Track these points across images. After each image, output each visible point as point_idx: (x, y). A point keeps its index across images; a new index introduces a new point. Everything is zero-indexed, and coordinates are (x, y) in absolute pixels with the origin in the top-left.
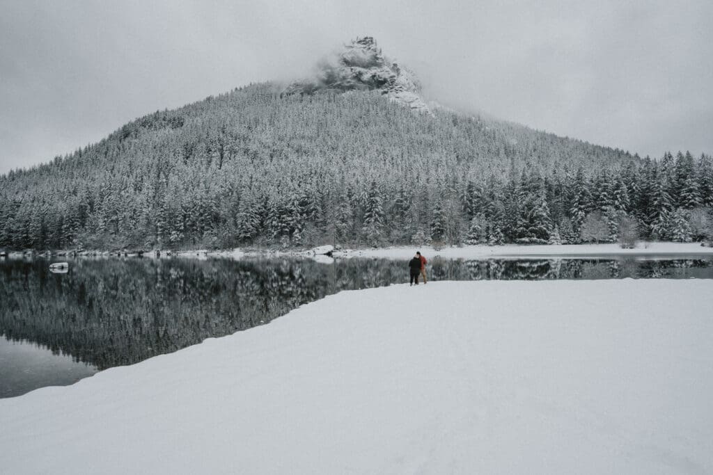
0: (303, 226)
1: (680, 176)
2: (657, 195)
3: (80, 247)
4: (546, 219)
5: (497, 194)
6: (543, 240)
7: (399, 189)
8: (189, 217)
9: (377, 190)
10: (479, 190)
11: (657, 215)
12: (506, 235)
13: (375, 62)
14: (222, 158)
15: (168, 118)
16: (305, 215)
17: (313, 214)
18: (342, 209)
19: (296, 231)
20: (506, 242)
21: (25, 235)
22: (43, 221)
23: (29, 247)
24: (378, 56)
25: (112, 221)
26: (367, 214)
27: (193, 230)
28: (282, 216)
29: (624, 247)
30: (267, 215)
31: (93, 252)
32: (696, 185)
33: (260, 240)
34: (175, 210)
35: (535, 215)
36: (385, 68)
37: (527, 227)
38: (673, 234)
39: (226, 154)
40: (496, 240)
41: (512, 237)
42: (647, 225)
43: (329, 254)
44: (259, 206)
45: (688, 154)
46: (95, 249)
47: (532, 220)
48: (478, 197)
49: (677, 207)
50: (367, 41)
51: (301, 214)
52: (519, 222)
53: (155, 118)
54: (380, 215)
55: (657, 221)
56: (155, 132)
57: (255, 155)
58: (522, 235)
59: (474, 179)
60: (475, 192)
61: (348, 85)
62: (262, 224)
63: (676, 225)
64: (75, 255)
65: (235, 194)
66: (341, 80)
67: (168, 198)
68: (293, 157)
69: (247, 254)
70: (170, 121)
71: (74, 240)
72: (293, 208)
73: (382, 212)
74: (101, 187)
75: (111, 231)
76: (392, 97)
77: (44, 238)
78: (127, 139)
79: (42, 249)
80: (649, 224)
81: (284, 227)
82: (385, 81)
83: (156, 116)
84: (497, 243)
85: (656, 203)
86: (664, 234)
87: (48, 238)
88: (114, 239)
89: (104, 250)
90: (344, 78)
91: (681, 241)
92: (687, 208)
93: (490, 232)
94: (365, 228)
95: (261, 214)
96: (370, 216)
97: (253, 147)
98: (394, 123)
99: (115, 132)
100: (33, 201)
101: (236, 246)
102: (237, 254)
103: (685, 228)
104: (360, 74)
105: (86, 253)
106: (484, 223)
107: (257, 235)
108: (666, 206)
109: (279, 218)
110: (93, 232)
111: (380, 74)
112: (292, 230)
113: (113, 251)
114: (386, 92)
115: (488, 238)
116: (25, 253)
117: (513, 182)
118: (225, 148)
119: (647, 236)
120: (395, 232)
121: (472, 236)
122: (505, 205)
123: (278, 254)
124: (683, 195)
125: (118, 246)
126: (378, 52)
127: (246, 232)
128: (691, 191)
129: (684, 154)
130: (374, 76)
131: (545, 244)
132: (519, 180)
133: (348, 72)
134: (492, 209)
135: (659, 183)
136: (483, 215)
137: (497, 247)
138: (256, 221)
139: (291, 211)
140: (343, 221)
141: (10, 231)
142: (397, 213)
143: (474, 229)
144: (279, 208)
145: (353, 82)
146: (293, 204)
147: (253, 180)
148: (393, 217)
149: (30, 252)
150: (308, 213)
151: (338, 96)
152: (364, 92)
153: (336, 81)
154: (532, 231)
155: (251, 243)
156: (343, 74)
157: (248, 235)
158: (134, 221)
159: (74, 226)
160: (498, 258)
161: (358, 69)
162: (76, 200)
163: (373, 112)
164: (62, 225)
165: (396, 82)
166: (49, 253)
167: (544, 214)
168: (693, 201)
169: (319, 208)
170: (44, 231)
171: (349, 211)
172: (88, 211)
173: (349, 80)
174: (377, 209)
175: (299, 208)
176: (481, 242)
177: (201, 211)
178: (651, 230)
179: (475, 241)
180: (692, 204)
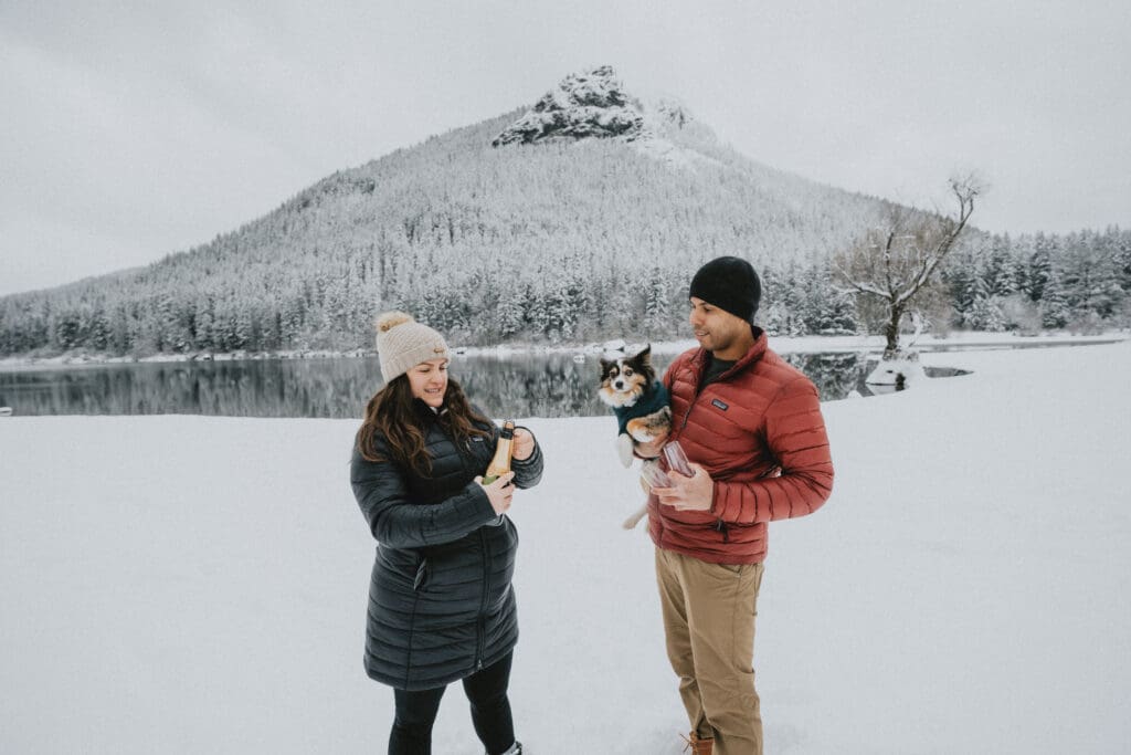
0: (574, 318)
1: (996, 260)
2: (972, 281)
3: (306, 346)
4: (853, 308)
5: (797, 280)
6: (850, 331)
7: (683, 274)
8: (433, 309)
9: (661, 276)
10: (775, 275)
11: (971, 302)
12: (809, 326)
13: (614, 99)
14: (452, 235)
15: (354, 180)
16: (574, 306)
17: (585, 304)
18: (621, 298)
19: (566, 324)
20: (807, 334)
21: (231, 335)
22: (253, 317)
23: (238, 348)
24: (620, 92)
25: (340, 316)
26: (650, 304)
27: (438, 325)
28: (550, 308)
29: (936, 338)
30: (530, 306)
31: (321, 353)
32: (1012, 271)
33: (527, 334)
34: (416, 302)
35: (841, 304)
36: (628, 107)
37: (833, 317)
38: (986, 324)
39: (457, 231)
40: (797, 331)
41: (815, 328)
42: (959, 313)
43: (622, 350)
44: (520, 296)
45: (1006, 234)
46: (322, 348)
47: (838, 310)
48: (775, 283)
49: (991, 294)
50: (603, 72)
51: (570, 305)
52: (824, 313)
53: (339, 180)
54: (664, 305)
55: (970, 309)
56: (343, 199)
57: (494, 231)
58: (827, 326)
59: (768, 263)
60: (773, 278)
61: (583, 130)
62: (525, 318)
63: (989, 314)
64: (302, 357)
65: (484, 282)
66: (573, 124)
67: (403, 288)
68: (543, 234)
69: (514, 352)
70: (357, 184)
71: (297, 340)
72: (561, 298)
73: (667, 302)
74: (316, 275)
75: (338, 327)
76: (640, 147)
77: (257, 338)
78: (309, 210)
79: (255, 351)
80: (962, 311)
81: (554, 320)
82: (630, 125)
83: (339, 178)
84: (799, 334)
85: (970, 290)
86: (977, 323)
87: (262, 337)
88: (343, 336)
89: (333, 351)
90: (577, 122)
91: (994, 330)
92: (1002, 295)
93: (792, 322)
94: (648, 320)
95: (523, 305)
96: (655, 306)
97: (490, 223)
98: (648, 183)
99: (288, 201)
100: (233, 294)
101: (500, 343)
102: (502, 352)
103: (998, 316)
104: (598, 116)
105: (311, 354)
106: (785, 314)
107: (522, 329)
108: (980, 294)
109: (546, 309)
110: (316, 328)
111: (624, 115)
112: (562, 323)
113: (346, 351)
114: (633, 140)
115: (789, 329)
116: (234, 355)
117: (815, 267)
118: (454, 224)
119: (960, 325)
120: (682, 325)
121: (771, 327)
122: (807, 292)
123: (549, 351)
124: (998, 280)
125: (350, 345)
126: (619, 86)
127: (510, 327)
128: (1006, 276)
129: (1002, 235)
130: (614, 119)
131: (851, 335)
132: (821, 264)
133: (584, 113)
134: (794, 297)
135: (975, 268)
136: (783, 304)
137: (799, 339)
138: (520, 314)
139: (559, 302)
140: (622, 311)
141: (209, 330)
142: (683, 303)
143: (774, 321)
144: (547, 297)
145: (588, 127)
146: (561, 293)
147: (502, 264)
148: (678, 307)
149: (240, 355)
150: (579, 303)
151: (570, 147)
152: (604, 141)
153: (565, 126)
154: (838, 322)
155: (518, 338)
156: (574, 117)
157: (512, 330)
158: (366, 316)
159: (293, 323)
160: (799, 352)
161: (593, 110)
162: (292, 292)
163: (619, 169)
164: (279, 321)
165: (644, 126)
166: (267, 355)
167: (851, 303)
168: (1007, 287)
169: (592, 298)
170: (256, 330)
171: (627, 301)
172: (306, 305)
173: (583, 124)
174: (661, 299)
175: (568, 298)
176: (782, 334)
177: (447, 302)
178: (963, 319)
179: (775, 333)
180: (1007, 291)
